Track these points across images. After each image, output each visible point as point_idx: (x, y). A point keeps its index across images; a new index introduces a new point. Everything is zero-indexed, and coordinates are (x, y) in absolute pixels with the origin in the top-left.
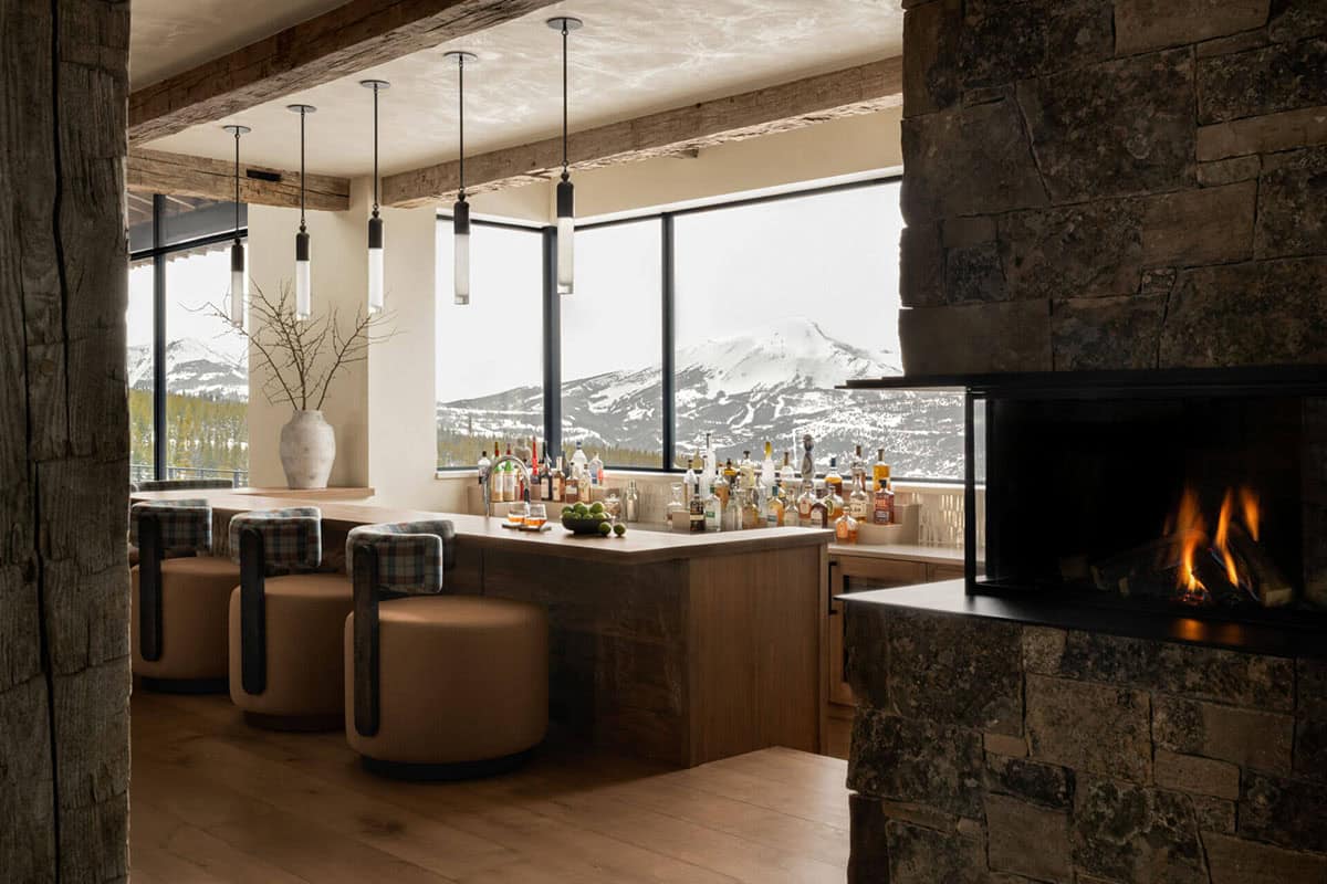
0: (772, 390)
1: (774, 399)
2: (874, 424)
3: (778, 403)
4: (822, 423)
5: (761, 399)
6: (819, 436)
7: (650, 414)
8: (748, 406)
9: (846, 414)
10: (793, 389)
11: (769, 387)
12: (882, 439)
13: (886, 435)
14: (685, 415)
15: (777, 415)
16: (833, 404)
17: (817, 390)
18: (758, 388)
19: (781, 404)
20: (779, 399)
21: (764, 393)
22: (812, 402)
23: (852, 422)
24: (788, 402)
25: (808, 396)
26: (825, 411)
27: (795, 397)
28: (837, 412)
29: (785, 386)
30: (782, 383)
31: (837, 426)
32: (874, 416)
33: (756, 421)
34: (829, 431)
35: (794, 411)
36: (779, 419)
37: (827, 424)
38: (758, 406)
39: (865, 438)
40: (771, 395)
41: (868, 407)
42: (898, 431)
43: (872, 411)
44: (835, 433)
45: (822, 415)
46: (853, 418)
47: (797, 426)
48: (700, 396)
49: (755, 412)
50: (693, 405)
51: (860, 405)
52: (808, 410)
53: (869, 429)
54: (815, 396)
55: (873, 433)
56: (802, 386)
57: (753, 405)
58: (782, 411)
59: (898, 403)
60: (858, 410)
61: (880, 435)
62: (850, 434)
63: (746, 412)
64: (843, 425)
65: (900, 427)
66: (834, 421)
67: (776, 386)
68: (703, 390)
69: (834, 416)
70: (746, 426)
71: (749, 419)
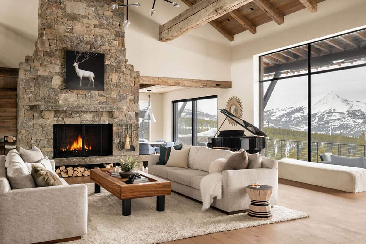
0: (323, 113)
1: (324, 115)
2: (355, 122)
3: (325, 116)
4: (338, 122)
5: (320, 115)
6: (338, 125)
7: (288, 119)
8: (316, 117)
9: (346, 119)
10: (329, 112)
11: (323, 112)
12: (357, 126)
13: (358, 125)
14: (298, 120)
15: (325, 119)
16: (342, 116)
17: (337, 112)
18: (319, 112)
19: (326, 116)
20: (326, 115)
21: (321, 114)
22: (335, 116)
23: (348, 121)
24: (328, 116)
25: (334, 114)
26: (339, 118)
27: (330, 114)
28: (343, 119)
29: (327, 111)
30: (326, 111)
31: (343, 122)
32: (355, 120)
33: (318, 121)
34: (341, 124)
35: (330, 118)
36: (325, 121)
37: (340, 122)
38: (319, 117)
39: (352, 126)
40: (323, 114)
41: (353, 117)
42: (362, 124)
43: (354, 118)
44: (343, 124)
45: (339, 119)
46: (348, 120)
47: (331, 122)
48: (302, 114)
49: (318, 119)
50: (300, 117)
51: (350, 117)
52: (334, 118)
53: (353, 123)
54: (337, 114)
55: (354, 124)
56: (332, 111)
57: (318, 117)
58: (326, 118)
59: (362, 116)
60: (349, 118)
61: (357, 125)
62: (347, 125)
63: (316, 119)
64: (345, 122)
65: (363, 123)
66: (342, 121)
67: (325, 112)
68: (303, 113)
69: (342, 120)
70: (315, 123)
71: (316, 120)
